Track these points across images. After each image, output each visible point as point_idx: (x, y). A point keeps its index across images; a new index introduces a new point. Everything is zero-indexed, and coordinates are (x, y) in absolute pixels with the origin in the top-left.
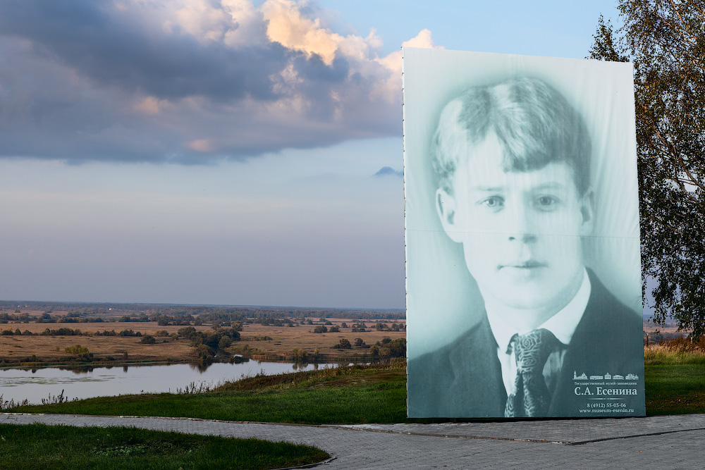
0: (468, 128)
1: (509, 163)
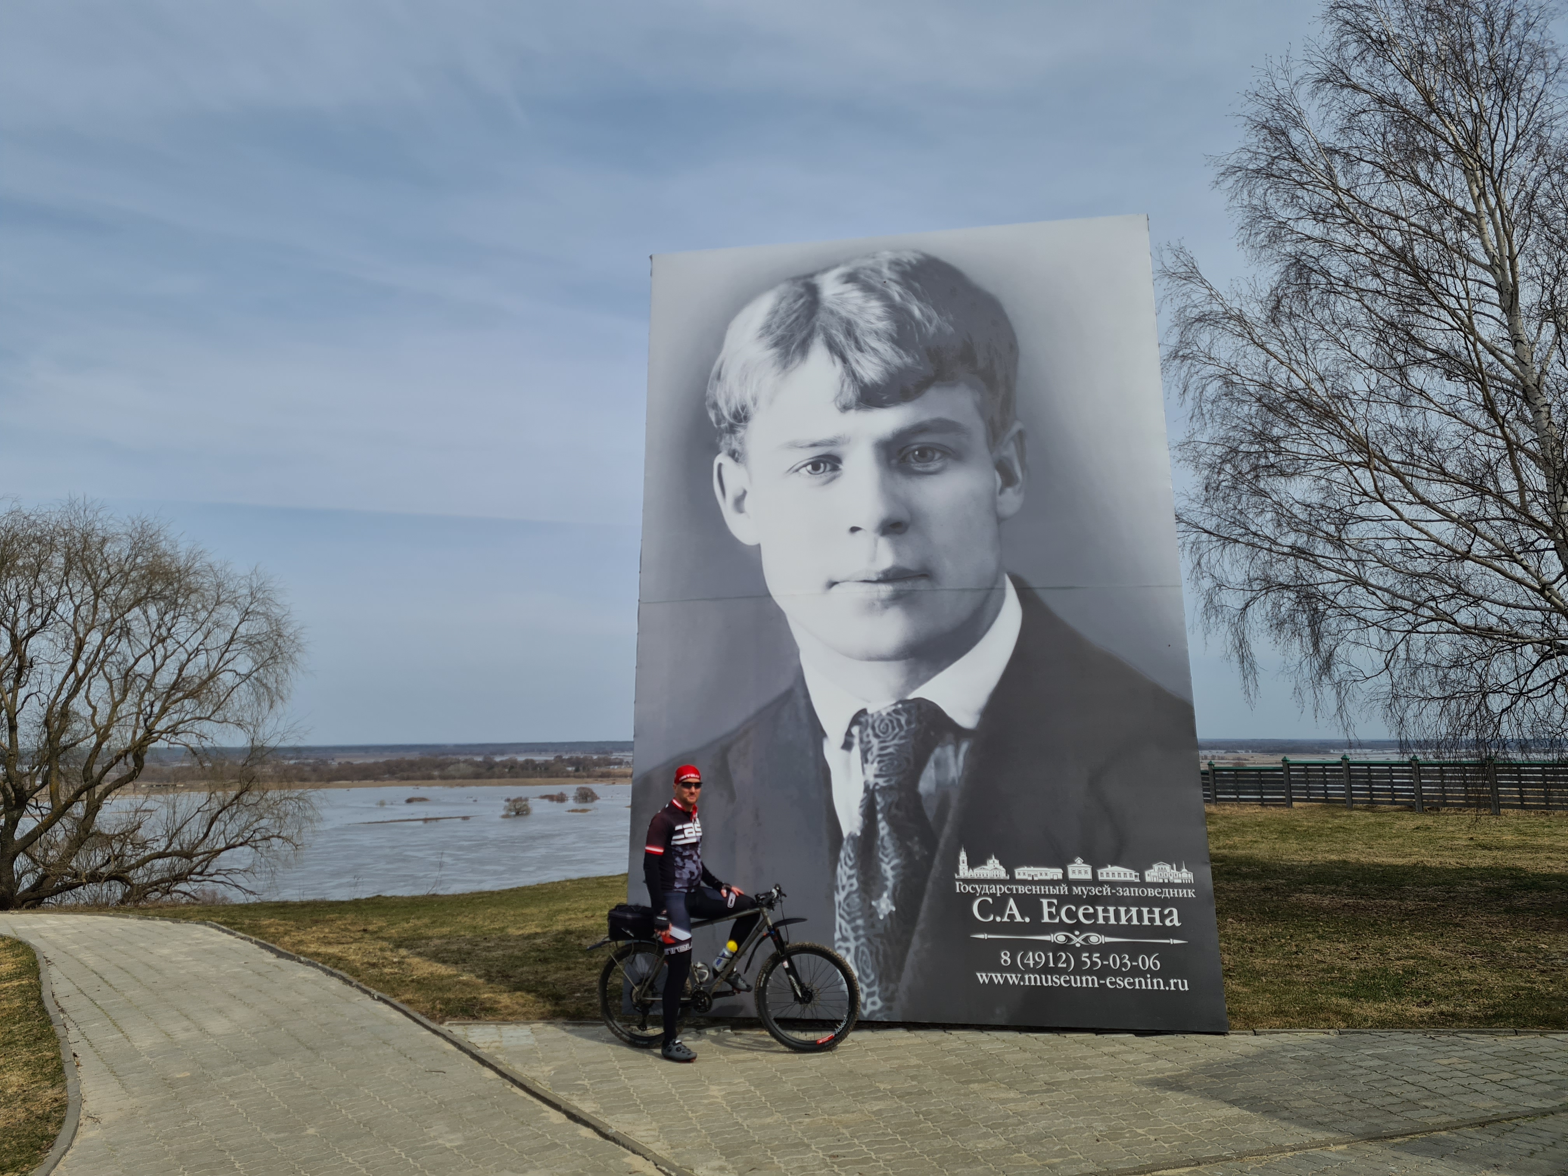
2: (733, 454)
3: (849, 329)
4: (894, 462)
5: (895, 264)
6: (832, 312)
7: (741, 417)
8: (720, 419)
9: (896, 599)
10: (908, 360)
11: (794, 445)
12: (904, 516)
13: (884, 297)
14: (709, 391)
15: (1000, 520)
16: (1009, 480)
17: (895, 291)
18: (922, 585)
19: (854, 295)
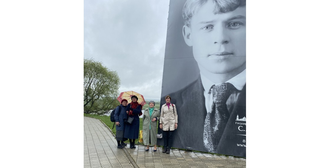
7: (190, 16)
9: (225, 59)
11: (202, 23)
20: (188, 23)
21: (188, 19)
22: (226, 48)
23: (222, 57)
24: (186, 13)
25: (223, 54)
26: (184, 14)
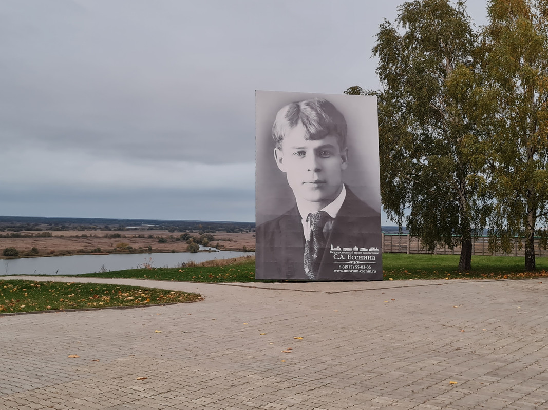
0: (289, 120)
1: (308, 136)
2: (279, 148)
3: (308, 119)
4: (318, 154)
5: (319, 102)
6: (303, 113)
7: (281, 139)
8: (276, 139)
10: (322, 128)
11: (294, 148)
12: (320, 168)
13: (316, 111)
14: (272, 131)
15: (342, 170)
16: (344, 161)
17: (319, 109)
18: (324, 184)
19: (309, 109)
20: (280, 146)
21: (279, 142)
22: (319, 177)
23: (316, 185)
24: (276, 134)
25: (316, 182)
26: (274, 135)
